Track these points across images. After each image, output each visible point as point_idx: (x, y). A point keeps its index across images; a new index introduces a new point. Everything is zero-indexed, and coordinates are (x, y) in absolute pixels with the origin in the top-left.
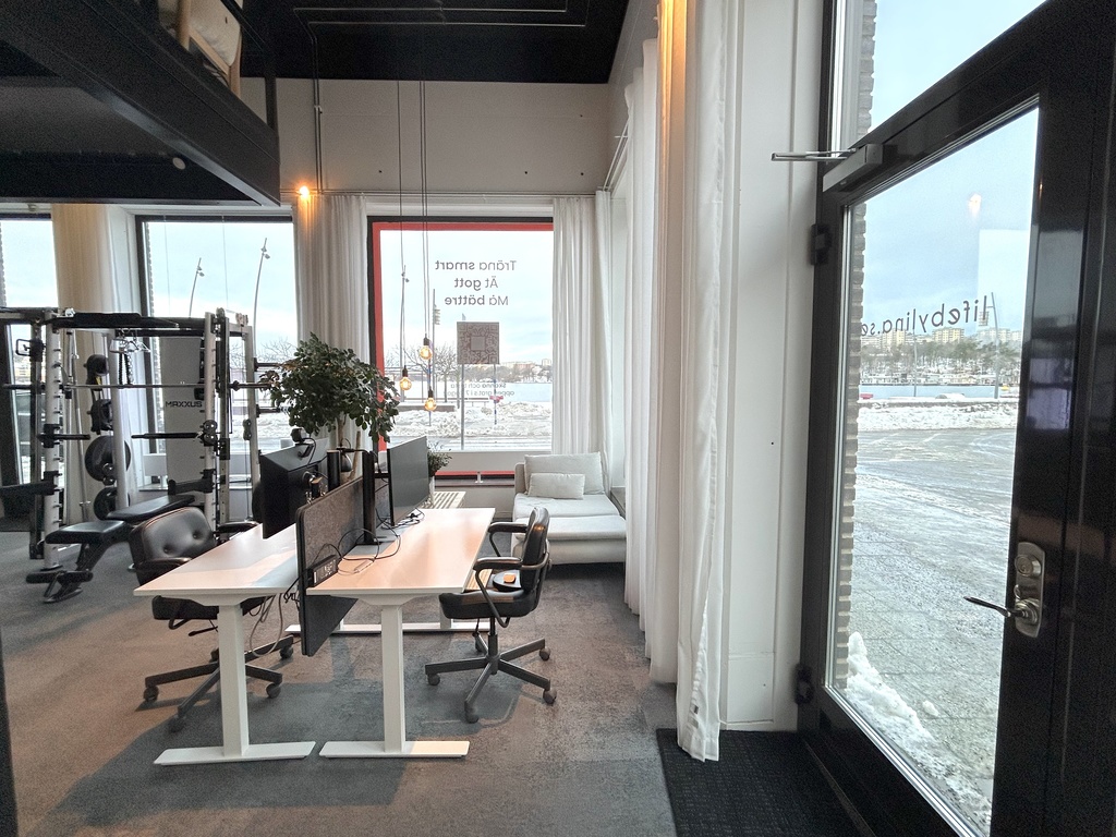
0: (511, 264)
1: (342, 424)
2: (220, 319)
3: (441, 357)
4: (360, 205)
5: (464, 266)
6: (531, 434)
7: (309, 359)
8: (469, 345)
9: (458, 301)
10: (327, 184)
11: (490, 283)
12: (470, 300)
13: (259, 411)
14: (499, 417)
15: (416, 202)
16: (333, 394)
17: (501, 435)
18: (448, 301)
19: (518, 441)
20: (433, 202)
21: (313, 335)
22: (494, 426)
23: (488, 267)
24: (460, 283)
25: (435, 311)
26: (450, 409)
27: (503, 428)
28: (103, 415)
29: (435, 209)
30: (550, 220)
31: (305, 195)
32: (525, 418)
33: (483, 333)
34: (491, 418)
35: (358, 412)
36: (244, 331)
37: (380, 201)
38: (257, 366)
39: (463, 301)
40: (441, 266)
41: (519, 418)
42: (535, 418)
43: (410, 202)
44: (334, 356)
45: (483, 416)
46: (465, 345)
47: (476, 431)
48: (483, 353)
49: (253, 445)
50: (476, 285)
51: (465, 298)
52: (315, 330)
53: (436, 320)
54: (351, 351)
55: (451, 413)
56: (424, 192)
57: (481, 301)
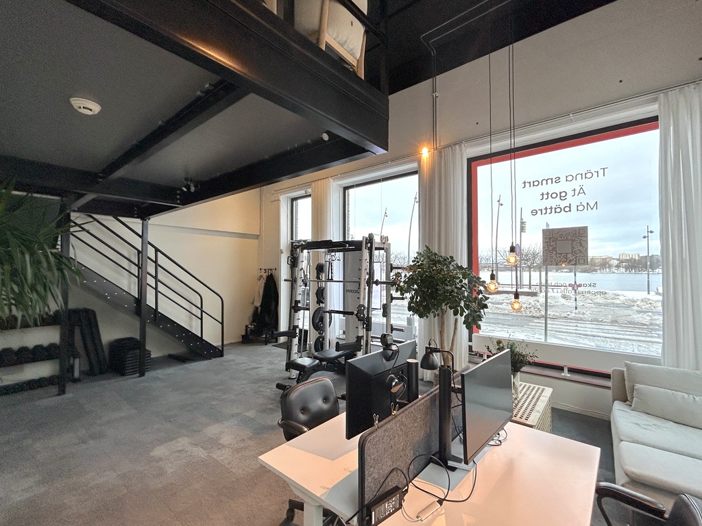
0: (601, 172)
1: (443, 312)
2: (370, 239)
3: (527, 255)
4: (461, 151)
5: (549, 181)
6: (614, 322)
7: (422, 264)
8: (554, 249)
9: (544, 211)
10: (440, 143)
11: (577, 192)
12: (556, 210)
13: (392, 298)
14: (580, 304)
15: (504, 138)
16: (437, 289)
17: (581, 319)
18: (534, 212)
19: (601, 327)
20: (521, 134)
21: (427, 247)
22: (574, 311)
23: (574, 178)
24: (545, 196)
25: (522, 223)
26: (534, 294)
27: (584, 314)
28: (321, 295)
29: (521, 140)
30: (656, 118)
31: (425, 153)
32: (606, 305)
33: (569, 238)
34: (572, 303)
35: (454, 305)
36: (385, 246)
37: (475, 145)
38: (392, 268)
39: (549, 211)
40: (527, 185)
41: (599, 305)
42: (617, 306)
43: (500, 140)
44: (439, 262)
45: (563, 301)
46: (551, 248)
47: (557, 314)
48: (569, 256)
49: (388, 321)
50: (562, 196)
51: (551, 208)
52: (429, 243)
53: (522, 229)
54: (452, 257)
55: (534, 298)
56: (512, 129)
57: (567, 209)
